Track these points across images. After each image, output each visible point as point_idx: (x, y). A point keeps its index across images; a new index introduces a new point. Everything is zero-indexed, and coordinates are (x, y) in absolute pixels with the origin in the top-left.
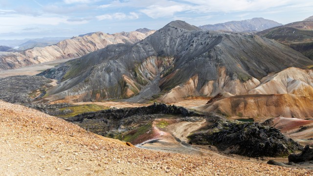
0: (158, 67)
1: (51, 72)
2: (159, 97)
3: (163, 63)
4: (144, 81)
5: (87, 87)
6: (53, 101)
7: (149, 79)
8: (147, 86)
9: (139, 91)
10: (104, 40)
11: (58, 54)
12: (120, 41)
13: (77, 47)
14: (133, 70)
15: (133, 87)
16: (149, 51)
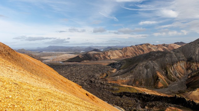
0: (187, 69)
1: (115, 64)
2: (184, 93)
3: (191, 67)
4: (173, 78)
5: (131, 76)
6: (110, 81)
7: (178, 77)
8: (175, 82)
9: (168, 85)
10: (150, 48)
11: (121, 55)
12: (161, 49)
13: (132, 52)
14: (166, 69)
15: (164, 81)
16: (179, 57)
